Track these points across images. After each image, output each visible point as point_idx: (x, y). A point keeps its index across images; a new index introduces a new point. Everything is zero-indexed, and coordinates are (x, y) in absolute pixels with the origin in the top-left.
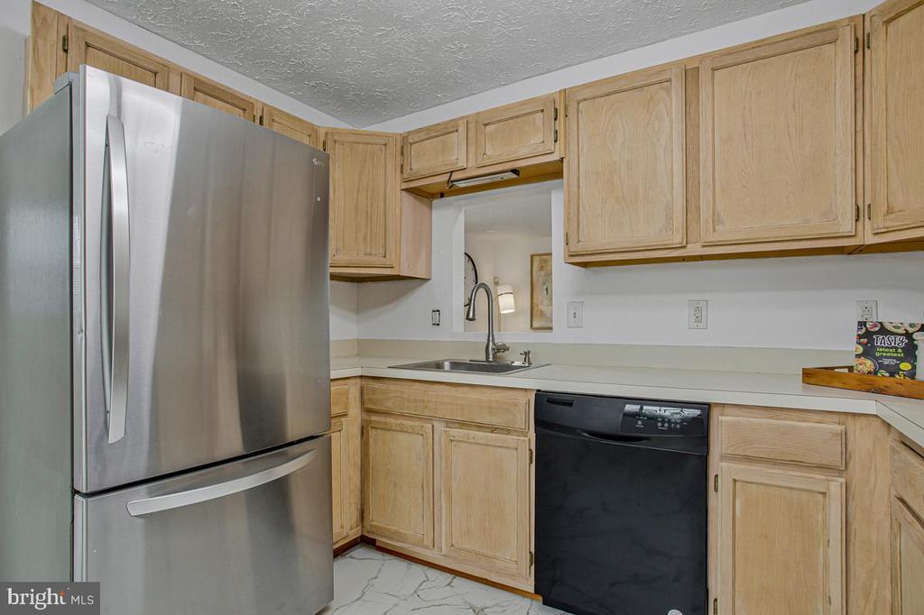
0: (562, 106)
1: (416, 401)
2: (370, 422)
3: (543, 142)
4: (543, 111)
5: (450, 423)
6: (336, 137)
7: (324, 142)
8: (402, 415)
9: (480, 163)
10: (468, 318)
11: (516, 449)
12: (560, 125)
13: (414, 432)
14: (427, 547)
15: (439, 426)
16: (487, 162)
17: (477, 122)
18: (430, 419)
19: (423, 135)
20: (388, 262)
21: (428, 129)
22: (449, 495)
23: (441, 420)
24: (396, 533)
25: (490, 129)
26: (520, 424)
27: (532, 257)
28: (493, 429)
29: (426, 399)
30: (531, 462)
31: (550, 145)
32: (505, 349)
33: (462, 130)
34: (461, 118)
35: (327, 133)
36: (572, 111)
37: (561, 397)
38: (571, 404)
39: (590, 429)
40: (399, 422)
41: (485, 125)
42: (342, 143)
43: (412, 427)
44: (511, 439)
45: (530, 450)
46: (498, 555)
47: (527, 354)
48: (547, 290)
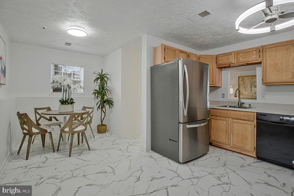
0: (261, 49)
1: (224, 114)
2: (212, 118)
3: (256, 58)
4: (256, 51)
5: (233, 118)
6: (202, 57)
7: (199, 58)
8: (221, 117)
9: (238, 62)
10: (235, 96)
11: (251, 125)
12: (261, 54)
13: (224, 120)
14: (227, 145)
15: (230, 119)
16: (240, 62)
17: (237, 53)
18: (228, 118)
19: (222, 55)
20: (213, 83)
21: (224, 54)
22: (233, 134)
23: (231, 118)
24: (218, 141)
25: (241, 54)
26: (252, 119)
27: (239, 77)
28: (245, 120)
29: (227, 113)
30: (255, 127)
31: (258, 58)
32: (244, 103)
33: (233, 55)
34: (232, 52)
35: (199, 56)
36: (264, 51)
37: (263, 114)
38: (266, 116)
39: (271, 121)
40: (220, 118)
41: (240, 54)
42: (203, 58)
43: (224, 119)
44: (250, 123)
45: (255, 125)
46: (246, 147)
47: (250, 105)
48: (244, 87)
